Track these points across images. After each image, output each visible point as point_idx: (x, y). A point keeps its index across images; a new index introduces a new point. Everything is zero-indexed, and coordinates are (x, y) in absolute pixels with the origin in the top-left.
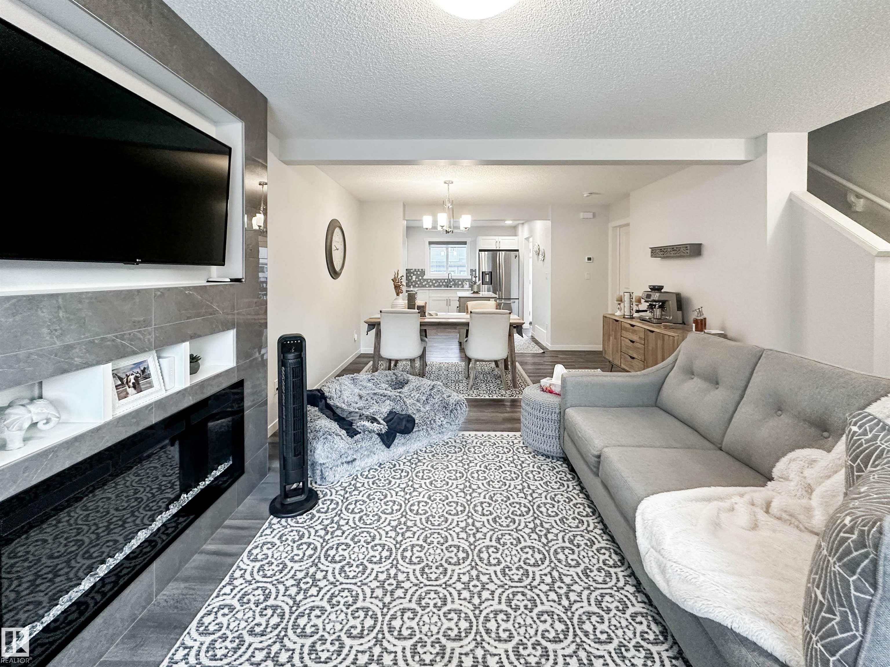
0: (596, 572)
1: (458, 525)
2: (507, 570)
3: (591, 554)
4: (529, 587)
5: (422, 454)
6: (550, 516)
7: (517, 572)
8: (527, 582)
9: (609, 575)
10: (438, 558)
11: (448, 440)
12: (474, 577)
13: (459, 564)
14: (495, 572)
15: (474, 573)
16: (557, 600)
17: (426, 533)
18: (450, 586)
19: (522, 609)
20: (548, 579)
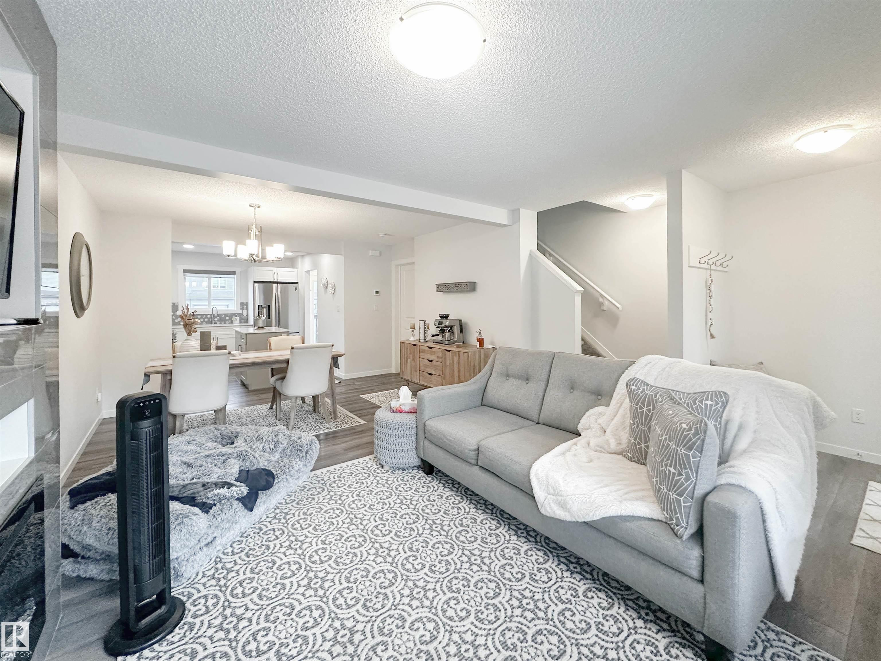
0: (489, 538)
1: (368, 554)
2: (433, 568)
3: (479, 527)
4: (456, 571)
5: (284, 506)
6: (435, 514)
7: (441, 565)
8: (452, 568)
9: (497, 536)
10: (372, 589)
11: (303, 485)
12: (413, 587)
13: (394, 584)
14: (426, 574)
15: (410, 584)
16: (479, 569)
17: (344, 574)
18: (398, 604)
19: (462, 589)
20: (465, 559)
